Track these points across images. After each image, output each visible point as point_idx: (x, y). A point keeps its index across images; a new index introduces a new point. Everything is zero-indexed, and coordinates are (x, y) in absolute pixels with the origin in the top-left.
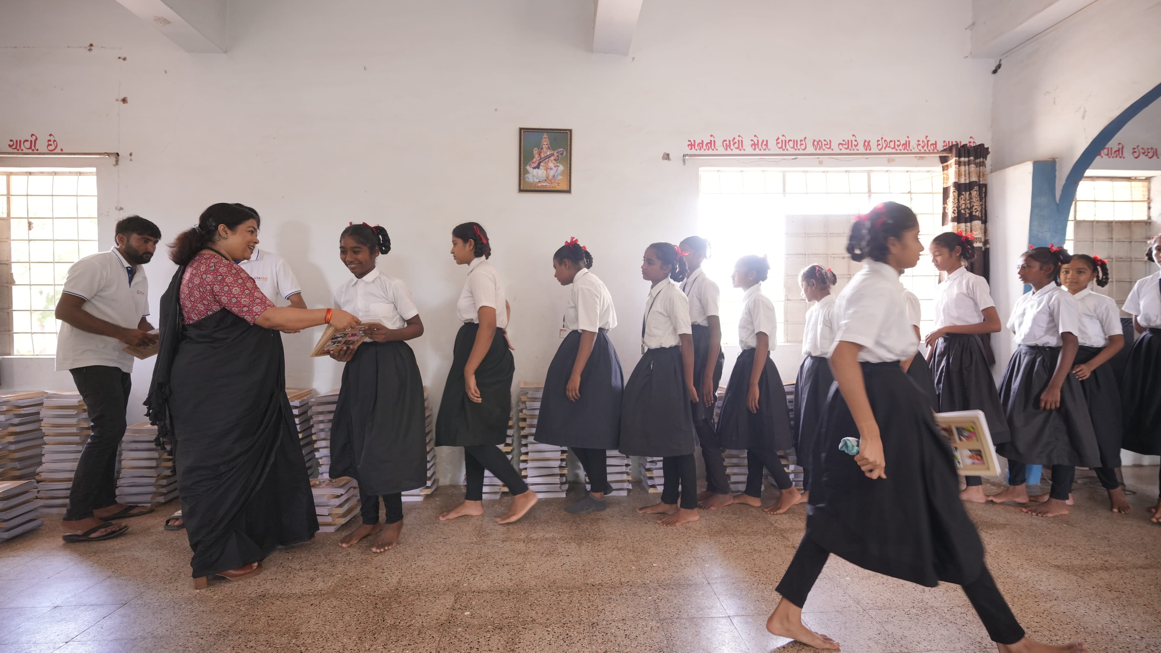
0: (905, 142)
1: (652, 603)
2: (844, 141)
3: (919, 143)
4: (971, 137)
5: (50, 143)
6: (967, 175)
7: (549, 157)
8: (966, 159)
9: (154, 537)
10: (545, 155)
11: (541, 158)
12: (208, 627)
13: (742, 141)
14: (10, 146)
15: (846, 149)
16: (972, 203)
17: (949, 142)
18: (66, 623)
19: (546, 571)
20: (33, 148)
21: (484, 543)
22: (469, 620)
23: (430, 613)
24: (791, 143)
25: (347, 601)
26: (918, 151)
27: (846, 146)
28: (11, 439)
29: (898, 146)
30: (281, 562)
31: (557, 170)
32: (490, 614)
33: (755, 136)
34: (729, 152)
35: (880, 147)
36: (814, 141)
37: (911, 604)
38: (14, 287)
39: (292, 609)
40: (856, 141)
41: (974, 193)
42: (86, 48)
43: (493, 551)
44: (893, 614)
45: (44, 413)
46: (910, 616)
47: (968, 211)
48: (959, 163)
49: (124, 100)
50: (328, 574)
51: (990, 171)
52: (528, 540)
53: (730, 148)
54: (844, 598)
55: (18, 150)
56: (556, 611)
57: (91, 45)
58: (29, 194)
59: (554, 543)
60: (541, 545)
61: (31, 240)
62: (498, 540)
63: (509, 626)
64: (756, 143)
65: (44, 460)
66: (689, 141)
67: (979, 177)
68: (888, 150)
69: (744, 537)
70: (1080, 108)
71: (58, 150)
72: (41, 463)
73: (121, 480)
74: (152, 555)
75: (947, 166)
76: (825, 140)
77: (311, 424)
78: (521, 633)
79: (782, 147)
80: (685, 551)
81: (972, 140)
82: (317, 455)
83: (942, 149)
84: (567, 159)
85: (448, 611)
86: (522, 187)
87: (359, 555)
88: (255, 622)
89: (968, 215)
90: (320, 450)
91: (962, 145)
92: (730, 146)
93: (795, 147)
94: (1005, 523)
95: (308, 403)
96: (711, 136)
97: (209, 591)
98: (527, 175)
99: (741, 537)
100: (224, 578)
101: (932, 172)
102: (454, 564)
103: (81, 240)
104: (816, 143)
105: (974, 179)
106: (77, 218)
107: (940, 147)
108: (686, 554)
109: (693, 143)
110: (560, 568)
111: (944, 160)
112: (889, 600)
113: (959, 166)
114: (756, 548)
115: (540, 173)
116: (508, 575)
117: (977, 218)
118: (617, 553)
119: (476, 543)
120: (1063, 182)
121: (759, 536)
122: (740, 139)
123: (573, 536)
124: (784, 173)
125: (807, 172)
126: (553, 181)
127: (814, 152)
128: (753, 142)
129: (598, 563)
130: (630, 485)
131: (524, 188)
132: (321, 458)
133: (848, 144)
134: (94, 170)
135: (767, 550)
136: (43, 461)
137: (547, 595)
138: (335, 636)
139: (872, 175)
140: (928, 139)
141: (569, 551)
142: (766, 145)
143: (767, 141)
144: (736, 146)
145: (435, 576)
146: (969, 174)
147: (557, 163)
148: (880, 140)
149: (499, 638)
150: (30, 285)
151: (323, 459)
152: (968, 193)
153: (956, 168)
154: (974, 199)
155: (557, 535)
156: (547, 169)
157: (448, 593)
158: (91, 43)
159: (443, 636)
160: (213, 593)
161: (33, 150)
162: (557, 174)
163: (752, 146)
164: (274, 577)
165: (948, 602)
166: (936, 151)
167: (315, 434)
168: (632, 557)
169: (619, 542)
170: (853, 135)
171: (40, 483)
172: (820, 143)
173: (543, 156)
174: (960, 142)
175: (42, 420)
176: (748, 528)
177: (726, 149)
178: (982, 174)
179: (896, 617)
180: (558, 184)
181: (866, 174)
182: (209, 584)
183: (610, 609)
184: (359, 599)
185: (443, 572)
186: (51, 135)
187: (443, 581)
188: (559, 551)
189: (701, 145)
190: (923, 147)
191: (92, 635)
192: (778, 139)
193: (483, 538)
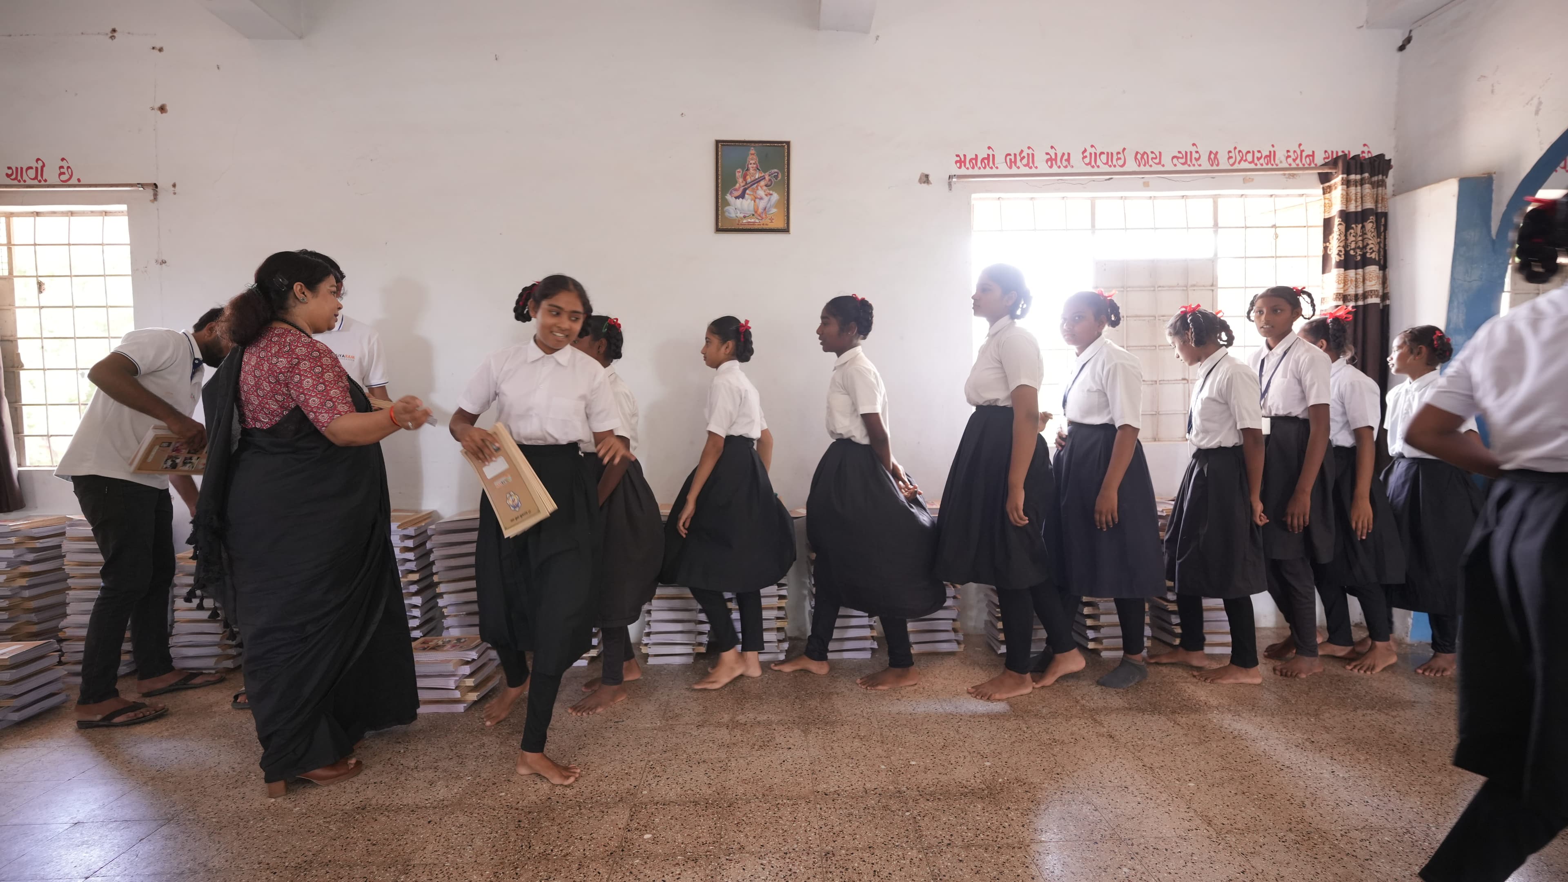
0: (1268, 154)
1: (911, 821)
2: (1180, 152)
3: (1289, 154)
4: (1365, 145)
5: (62, 170)
6: (1359, 200)
7: (757, 181)
8: (1358, 177)
9: (217, 719)
10: (753, 178)
11: (746, 184)
12: (284, 855)
13: (1033, 155)
14: (8, 176)
15: (1183, 164)
16: (1366, 241)
17: (1332, 152)
18: (88, 847)
19: (758, 772)
20: (39, 178)
21: (672, 728)
22: (650, 847)
23: (594, 836)
24: (1104, 157)
25: (480, 817)
26: (1288, 166)
27: (1183, 161)
28: (24, 582)
29: (1259, 159)
30: (389, 756)
31: (769, 200)
32: (680, 838)
33: (1052, 147)
34: (1014, 170)
35: (1232, 161)
36: (1137, 153)
37: (1286, 825)
38: (22, 373)
39: (402, 829)
40: (1197, 152)
41: (1369, 226)
42: (107, 34)
43: (685, 741)
44: (1261, 840)
45: (67, 546)
46: (1286, 844)
47: (1359, 252)
48: (1347, 183)
49: (162, 109)
50: (453, 775)
51: (1392, 193)
52: (734, 725)
53: (1016, 165)
54: (1186, 814)
55: (19, 181)
56: (774, 834)
57: (114, 31)
58: (37, 243)
59: (770, 730)
60: (751, 732)
61: (43, 307)
62: (691, 724)
63: (706, 856)
64: (1053, 157)
65: (69, 610)
66: (958, 156)
67: (1376, 202)
68: (1244, 165)
69: (1039, 720)
70: (1532, 99)
71: (74, 181)
72: (65, 615)
73: (174, 637)
74: (214, 745)
75: (1330, 187)
76: (1152, 152)
77: (431, 559)
78: (725, 867)
79: (1090, 163)
80: (954, 742)
81: (1366, 149)
82: (441, 602)
83: (1323, 162)
84: (783, 185)
85: (621, 832)
86: (720, 224)
87: (498, 746)
88: (349, 848)
89: (1359, 258)
90: (444, 596)
91: (1351, 156)
92: (1015, 162)
93: (1110, 163)
94: (1413, 700)
95: (426, 531)
96: (989, 148)
97: (288, 801)
98: (727, 208)
99: (1035, 720)
100: (309, 782)
101: (1307, 196)
102: (629, 760)
103: (111, 307)
104: (1139, 156)
105: (1369, 205)
106: (104, 276)
107: (1319, 160)
108: (957, 746)
109: (963, 159)
110: (779, 767)
111: (1324, 178)
112: (1253, 820)
113: (1348, 187)
114: (1057, 738)
115: (746, 204)
116: (706, 778)
117: (1372, 262)
118: (860, 745)
119: (660, 729)
120: (1503, 208)
121: (1059, 720)
122: (1030, 152)
123: (796, 719)
124: (1093, 200)
125: (1126, 198)
126: (764, 216)
127: (1137, 169)
128: (1048, 157)
129: (832, 760)
130: (876, 643)
131: (723, 226)
132: (446, 607)
133: (1185, 157)
134: (124, 207)
135: (1073, 740)
136: (68, 612)
137: (761, 809)
138: (460, 870)
139: (1220, 201)
140: (1302, 148)
141: (791, 741)
142: (1068, 160)
143: (1069, 154)
144: (1025, 161)
145: (603, 778)
146: (1362, 198)
147: (769, 190)
148: (1233, 151)
149: (693, 875)
150: (44, 369)
151: (449, 608)
152: (1360, 226)
153: (1343, 190)
154: (1369, 234)
155: (773, 718)
156: (755, 199)
157: (621, 805)
158: (113, 27)
159: (612, 872)
160: (293, 804)
161: (40, 181)
162: (769, 205)
163: (1047, 162)
164: (378, 780)
165: (1341, 823)
166: (1313, 165)
167: (436, 573)
168: (879, 751)
169: (861, 728)
170: (1194, 145)
171: (65, 643)
172: (1145, 156)
173: (749, 180)
174: (1349, 152)
175: (64, 556)
176: (1043, 707)
177: (1011, 167)
178: (1380, 198)
179: (1266, 846)
180: (771, 219)
181: (1211, 200)
182: (288, 789)
183: (850, 830)
184: (495, 813)
185: (613, 772)
186: (63, 159)
187: (614, 787)
188: (778, 740)
189: (974, 161)
190: (1294, 160)
191: (122, 867)
192: (1085, 151)
193: (670, 722)
